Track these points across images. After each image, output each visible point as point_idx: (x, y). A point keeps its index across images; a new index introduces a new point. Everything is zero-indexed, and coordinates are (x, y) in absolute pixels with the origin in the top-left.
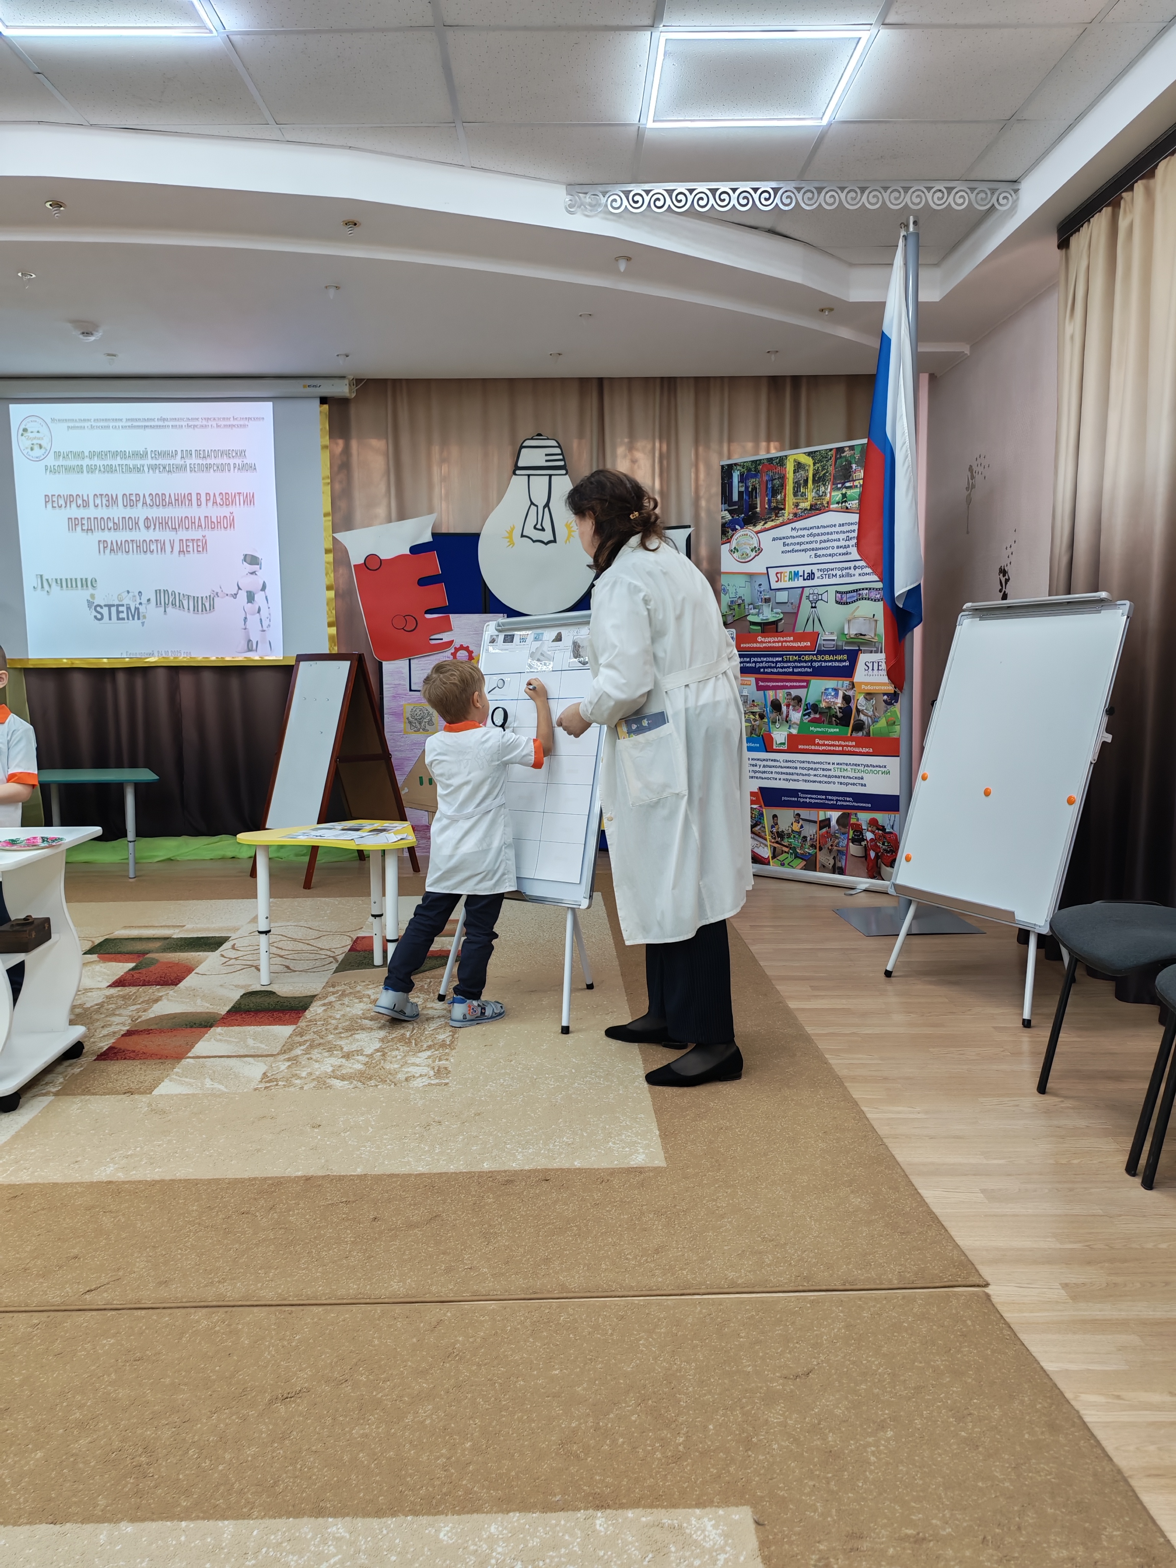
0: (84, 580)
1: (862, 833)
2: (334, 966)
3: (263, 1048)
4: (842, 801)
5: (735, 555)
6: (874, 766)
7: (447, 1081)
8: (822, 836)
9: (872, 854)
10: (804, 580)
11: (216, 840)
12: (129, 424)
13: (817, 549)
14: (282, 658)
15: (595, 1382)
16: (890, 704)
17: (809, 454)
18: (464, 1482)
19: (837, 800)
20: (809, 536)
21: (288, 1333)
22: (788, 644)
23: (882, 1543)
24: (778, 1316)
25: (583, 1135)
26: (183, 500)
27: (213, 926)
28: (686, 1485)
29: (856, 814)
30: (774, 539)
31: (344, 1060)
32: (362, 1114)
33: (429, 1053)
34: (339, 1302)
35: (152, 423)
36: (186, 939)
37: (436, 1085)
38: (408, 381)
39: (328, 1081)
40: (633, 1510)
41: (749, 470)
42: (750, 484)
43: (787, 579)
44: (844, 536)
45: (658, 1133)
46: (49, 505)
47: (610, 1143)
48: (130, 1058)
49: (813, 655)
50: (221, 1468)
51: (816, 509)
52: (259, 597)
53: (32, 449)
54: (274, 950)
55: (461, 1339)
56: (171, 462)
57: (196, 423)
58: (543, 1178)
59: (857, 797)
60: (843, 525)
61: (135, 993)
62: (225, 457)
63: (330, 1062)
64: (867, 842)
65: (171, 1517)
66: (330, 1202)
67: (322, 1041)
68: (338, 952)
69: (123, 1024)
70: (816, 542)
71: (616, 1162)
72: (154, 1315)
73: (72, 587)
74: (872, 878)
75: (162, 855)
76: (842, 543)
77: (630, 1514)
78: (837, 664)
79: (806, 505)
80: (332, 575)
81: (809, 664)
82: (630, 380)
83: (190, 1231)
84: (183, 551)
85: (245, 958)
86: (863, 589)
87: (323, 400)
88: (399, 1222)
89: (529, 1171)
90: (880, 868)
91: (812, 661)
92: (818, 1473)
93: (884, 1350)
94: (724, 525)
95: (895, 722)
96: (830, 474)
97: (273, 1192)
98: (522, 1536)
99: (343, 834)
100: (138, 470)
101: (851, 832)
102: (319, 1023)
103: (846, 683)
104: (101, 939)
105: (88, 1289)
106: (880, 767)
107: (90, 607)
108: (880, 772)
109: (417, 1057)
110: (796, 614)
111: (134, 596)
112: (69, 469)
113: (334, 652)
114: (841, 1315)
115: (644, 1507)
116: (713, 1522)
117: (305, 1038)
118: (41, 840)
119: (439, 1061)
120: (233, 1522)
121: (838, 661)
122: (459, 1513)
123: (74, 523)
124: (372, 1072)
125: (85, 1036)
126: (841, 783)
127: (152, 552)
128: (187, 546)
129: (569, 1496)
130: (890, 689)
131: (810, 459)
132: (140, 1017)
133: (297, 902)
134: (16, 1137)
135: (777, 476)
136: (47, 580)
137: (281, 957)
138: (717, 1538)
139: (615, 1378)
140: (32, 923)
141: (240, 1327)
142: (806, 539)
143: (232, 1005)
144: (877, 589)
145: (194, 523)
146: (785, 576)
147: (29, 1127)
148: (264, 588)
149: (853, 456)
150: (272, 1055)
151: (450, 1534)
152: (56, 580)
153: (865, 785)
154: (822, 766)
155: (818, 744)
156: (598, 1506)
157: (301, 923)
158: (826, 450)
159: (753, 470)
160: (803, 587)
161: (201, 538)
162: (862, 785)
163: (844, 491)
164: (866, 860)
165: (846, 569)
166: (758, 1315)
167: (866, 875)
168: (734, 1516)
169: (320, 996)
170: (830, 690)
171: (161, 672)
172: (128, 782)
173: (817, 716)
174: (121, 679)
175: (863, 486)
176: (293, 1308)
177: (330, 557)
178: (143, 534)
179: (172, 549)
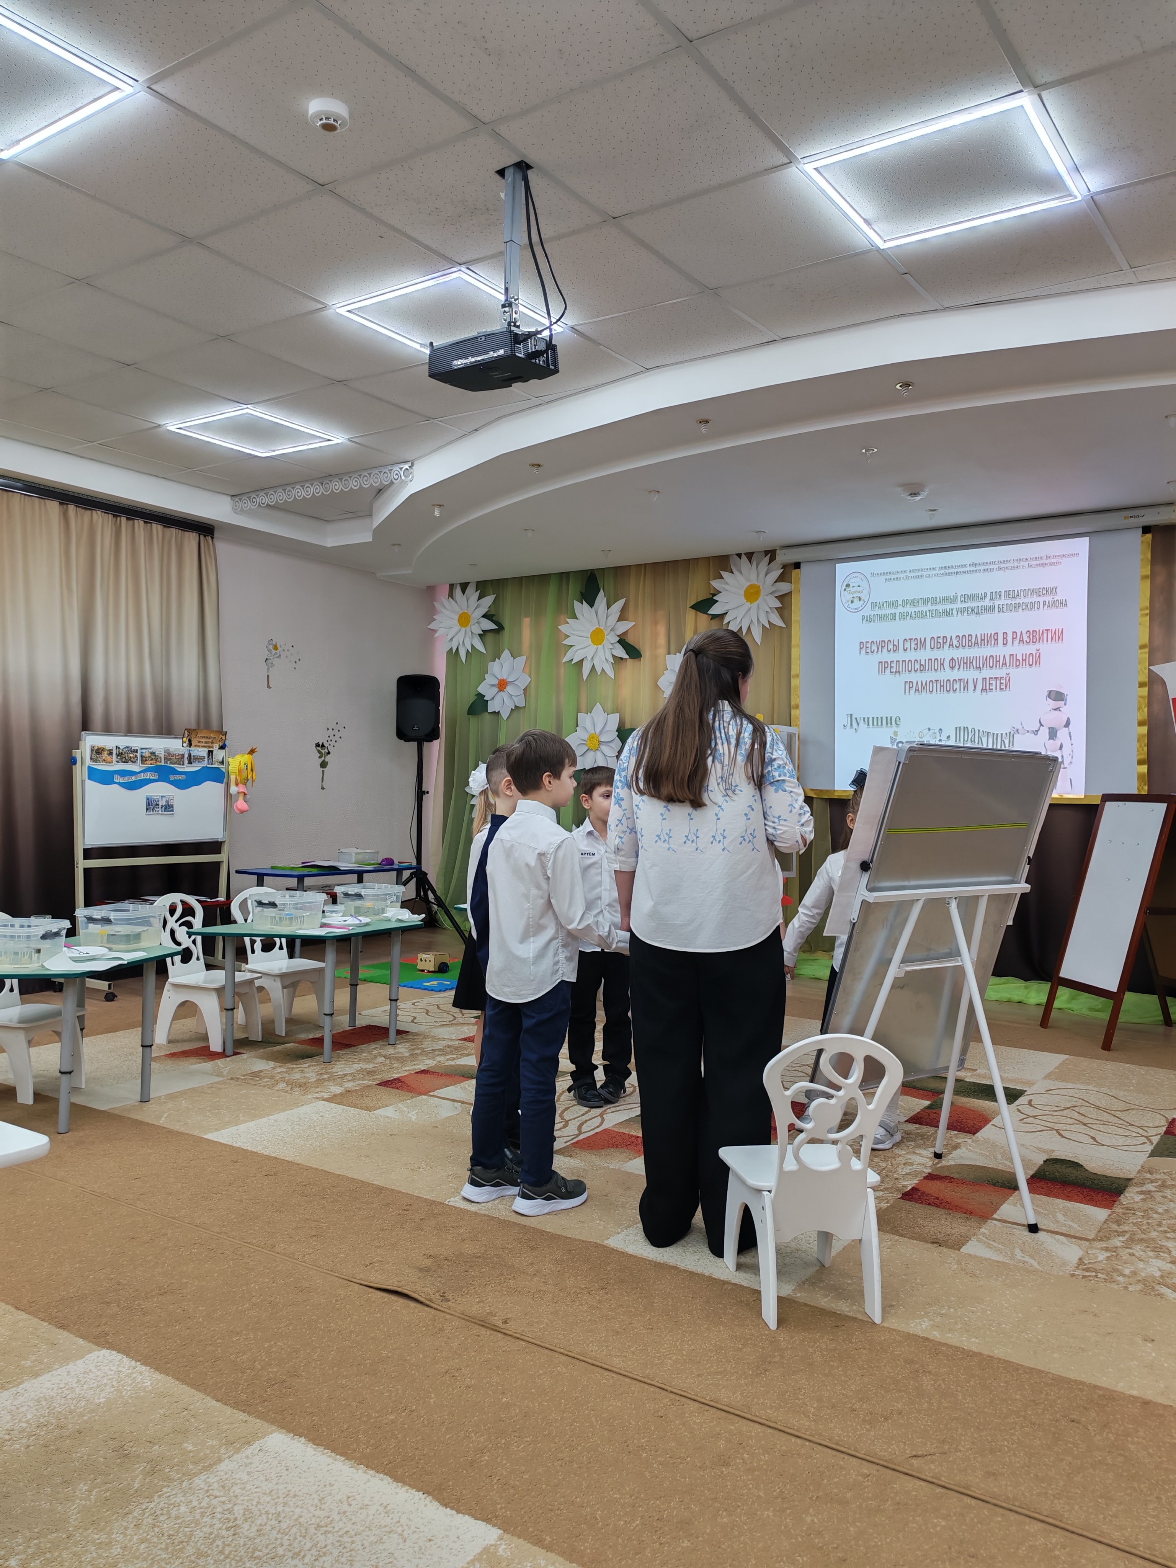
0: (889, 719)
12: (942, 572)
14: (1084, 797)
26: (990, 639)
27: (1006, 1075)
35: (964, 569)
36: (979, 1084)
48: (935, 1205)
52: (1062, 734)
53: (852, 602)
57: (1007, 565)
61: (932, 1134)
63: (1157, 1264)
68: (1151, 1132)
69: (924, 1165)
73: (878, 725)
83: (1015, 1423)
85: (1045, 1118)
97: (1105, 1405)
102: (1138, 1213)
107: (892, 743)
111: (935, 733)
112: (883, 618)
113: (1144, 793)
117: (1123, 1228)
128: (990, 684)
132: (940, 1162)
136: (856, 719)
143: (1035, 1169)
148: (1067, 724)
152: (864, 718)
157: (1104, 1090)
169: (1136, 1181)
177: (1145, 691)
178: (948, 674)
179: (975, 687)
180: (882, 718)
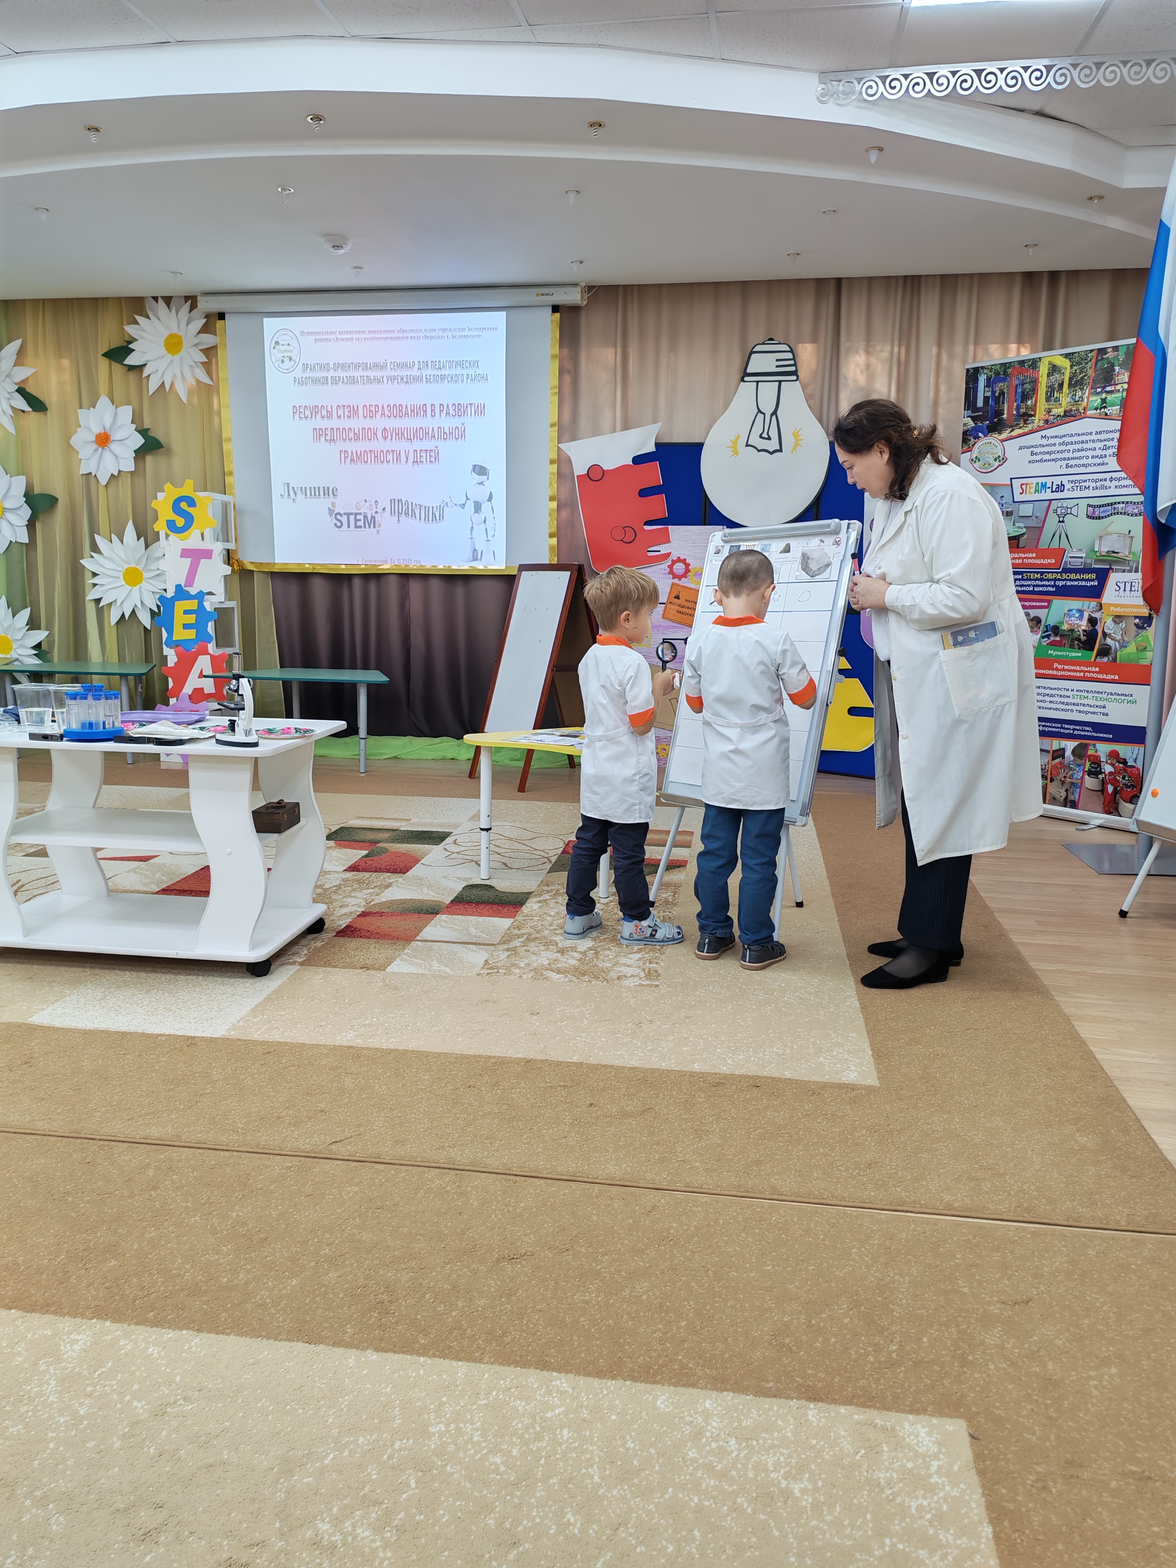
0: (326, 489)
1: (1099, 766)
2: (548, 866)
3: (484, 937)
4: (1080, 730)
5: (977, 465)
6: (1118, 695)
7: (657, 983)
8: (1055, 766)
9: (1110, 789)
10: (1052, 492)
11: (437, 742)
12: (371, 336)
13: (1069, 459)
14: (504, 568)
15: (807, 1283)
16: (1142, 628)
17: (1067, 356)
18: (680, 1357)
19: (1074, 730)
20: (1060, 444)
21: (513, 1200)
22: (1030, 561)
23: (1104, 1475)
24: (996, 1243)
25: (793, 1048)
26: (420, 410)
27: (436, 821)
28: (899, 1391)
29: (1094, 745)
30: (1020, 448)
31: (559, 955)
32: (577, 1007)
33: (639, 955)
34: (559, 1177)
35: (392, 335)
36: (412, 831)
37: (647, 986)
38: (640, 287)
39: (545, 973)
40: (845, 1407)
41: (997, 373)
42: (997, 389)
43: (1033, 490)
44: (1101, 445)
45: (870, 1053)
46: (297, 417)
47: (821, 1058)
48: (365, 937)
49: (1057, 573)
50: (454, 1314)
51: (1069, 416)
52: (485, 507)
53: (283, 362)
54: (492, 847)
55: (675, 1225)
56: (409, 373)
57: (433, 334)
58: (754, 1084)
59: (1098, 727)
60: (1100, 433)
61: (368, 878)
62: (459, 368)
63: (546, 955)
64: (1106, 775)
65: (411, 1351)
66: (549, 1085)
67: (538, 935)
68: (551, 853)
69: (359, 905)
70: (1069, 451)
71: (827, 1077)
72: (392, 1170)
73: (315, 495)
74: (1107, 814)
75: (389, 753)
76: (1098, 453)
77: (842, 1410)
78: (1084, 583)
79: (1060, 411)
80: (555, 486)
81: (1053, 583)
82: (870, 279)
83: (423, 1098)
84: (417, 462)
85: (466, 853)
86: (1119, 503)
87: (555, 309)
88: (614, 1110)
89: (739, 1076)
90: (1118, 803)
91: (1055, 580)
92: (1036, 1398)
93: (1110, 1288)
94: (965, 433)
95: (1146, 648)
96: (1089, 377)
97: (496, 1070)
98: (736, 1415)
99: (562, 740)
100: (379, 381)
101: (1088, 764)
102: (535, 918)
103: (1093, 603)
104: (338, 827)
105: (333, 1140)
106: (1126, 695)
107: (331, 515)
108: (1126, 701)
109: (628, 958)
110: (1041, 529)
111: (371, 505)
112: (315, 381)
113: (553, 563)
114: (1064, 1249)
115: (857, 1405)
116: (927, 1429)
117: (522, 931)
118: (294, 731)
119: (650, 964)
120: (464, 1363)
121: (1085, 580)
122: (676, 1385)
123: (319, 434)
124: (585, 968)
125: (326, 914)
126: (1080, 712)
127: (388, 462)
128: (421, 456)
129: (782, 1384)
130: (1145, 612)
131: (1067, 361)
132: (373, 900)
133: (511, 803)
134: (268, 999)
135: (1028, 380)
136: (293, 488)
137: (499, 854)
138: (931, 1445)
139: (827, 1281)
140: (284, 807)
141: (469, 1189)
142: (1058, 448)
143: (455, 895)
144: (1135, 503)
145: (428, 433)
146: (1030, 488)
147: (278, 991)
148: (490, 499)
149: (1116, 358)
150: (492, 945)
151: (666, 1403)
152: (301, 488)
153: (1107, 715)
154: (1059, 693)
155: (1057, 669)
156: (810, 1398)
157: (515, 824)
158: (1086, 351)
159: (1003, 372)
160: (1051, 500)
161: (434, 449)
162: (1103, 714)
163: (1104, 396)
164: (1103, 794)
165: (1101, 480)
166: (975, 1239)
167: (1101, 809)
168: (948, 1427)
169: (536, 893)
170: (1074, 611)
171: (393, 579)
172: (362, 682)
173: (1058, 639)
174: (357, 583)
175: (1128, 390)
176: (517, 1178)
177: (554, 467)
178: (380, 445)
179: (407, 459)
180: (319, 488)
